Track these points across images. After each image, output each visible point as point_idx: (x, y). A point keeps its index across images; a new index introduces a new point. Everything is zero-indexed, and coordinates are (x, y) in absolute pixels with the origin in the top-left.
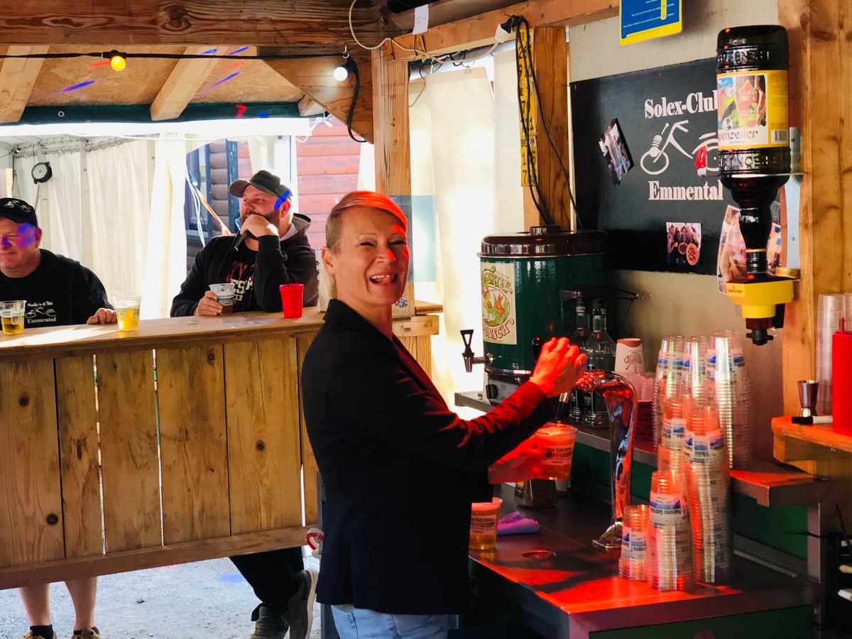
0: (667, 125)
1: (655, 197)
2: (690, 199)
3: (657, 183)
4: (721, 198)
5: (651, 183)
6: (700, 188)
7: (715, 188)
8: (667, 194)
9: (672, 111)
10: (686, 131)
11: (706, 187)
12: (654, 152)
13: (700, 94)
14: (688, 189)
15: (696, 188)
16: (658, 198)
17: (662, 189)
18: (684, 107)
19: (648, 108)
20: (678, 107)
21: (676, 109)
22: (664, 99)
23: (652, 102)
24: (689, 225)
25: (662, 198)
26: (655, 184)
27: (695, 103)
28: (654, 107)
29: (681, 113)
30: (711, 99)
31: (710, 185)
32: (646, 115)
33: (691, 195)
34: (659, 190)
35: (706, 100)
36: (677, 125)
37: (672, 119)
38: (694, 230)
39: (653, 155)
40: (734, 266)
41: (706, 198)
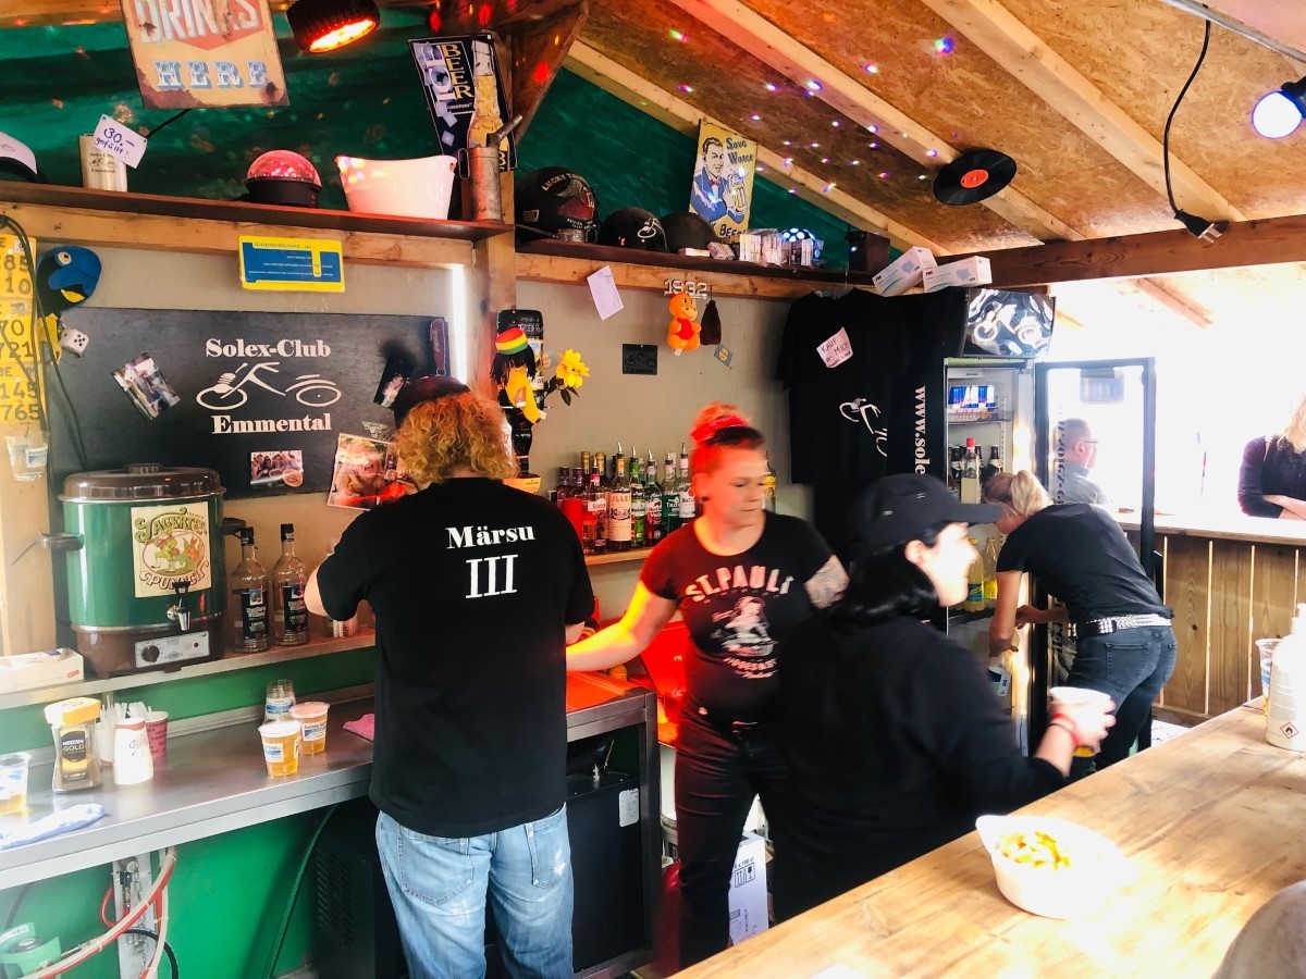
0: (245, 365)
1: (223, 429)
2: (281, 429)
3: (228, 418)
4: (328, 427)
5: (217, 419)
6: (299, 422)
7: (320, 421)
8: (242, 427)
9: (253, 352)
10: (277, 371)
11: (307, 420)
12: (222, 388)
13: (298, 342)
14: (279, 422)
15: (292, 422)
16: (229, 431)
17: (236, 423)
18: (273, 350)
19: (210, 345)
20: (264, 350)
21: (259, 351)
22: (241, 342)
23: (219, 342)
24: (286, 453)
25: (236, 430)
26: (222, 419)
27: (288, 348)
28: (222, 346)
29: (266, 354)
30: (313, 348)
31: (312, 418)
32: (208, 353)
33: (284, 427)
34: (232, 424)
35: (306, 348)
36: (263, 366)
37: (252, 361)
38: (292, 457)
39: (217, 392)
40: (355, 481)
41: (307, 428)
